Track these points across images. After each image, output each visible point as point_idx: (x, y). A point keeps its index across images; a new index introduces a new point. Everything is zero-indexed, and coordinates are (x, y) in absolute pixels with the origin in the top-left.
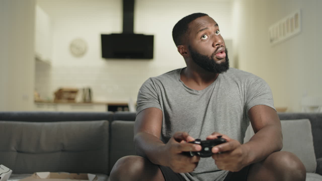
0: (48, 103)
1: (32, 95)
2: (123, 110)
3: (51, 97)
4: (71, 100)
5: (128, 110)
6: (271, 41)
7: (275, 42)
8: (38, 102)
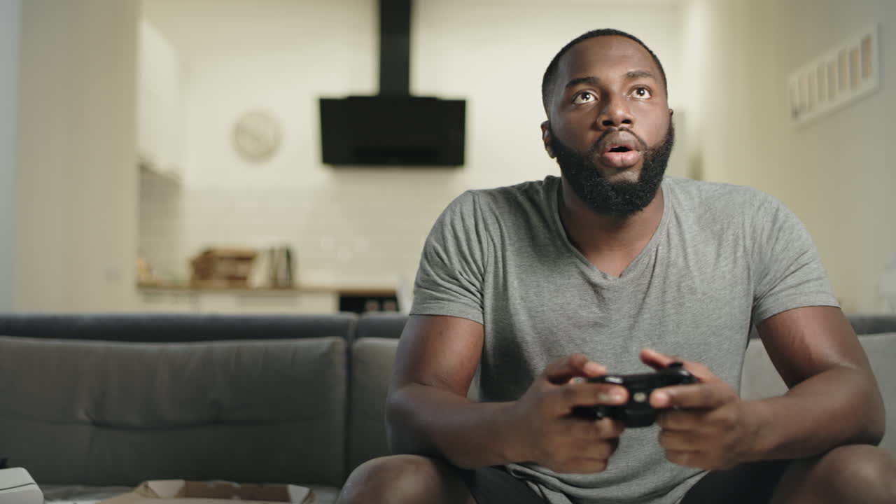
0: (174, 288)
1: (129, 269)
2: (381, 309)
3: (183, 272)
4: (237, 281)
5: (397, 309)
6: (796, 113)
7: (805, 117)
8: (148, 288)
